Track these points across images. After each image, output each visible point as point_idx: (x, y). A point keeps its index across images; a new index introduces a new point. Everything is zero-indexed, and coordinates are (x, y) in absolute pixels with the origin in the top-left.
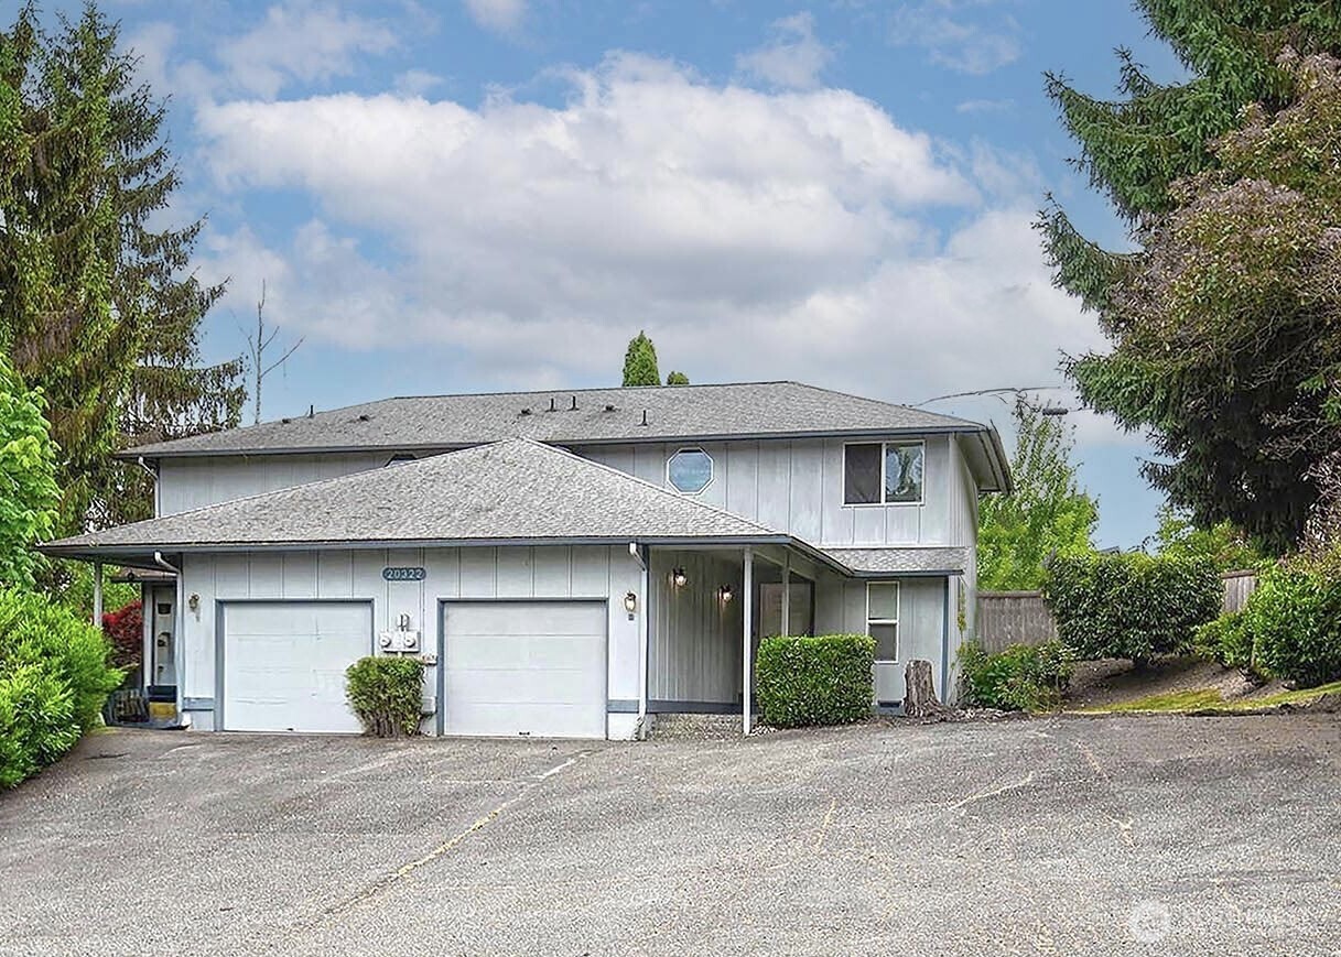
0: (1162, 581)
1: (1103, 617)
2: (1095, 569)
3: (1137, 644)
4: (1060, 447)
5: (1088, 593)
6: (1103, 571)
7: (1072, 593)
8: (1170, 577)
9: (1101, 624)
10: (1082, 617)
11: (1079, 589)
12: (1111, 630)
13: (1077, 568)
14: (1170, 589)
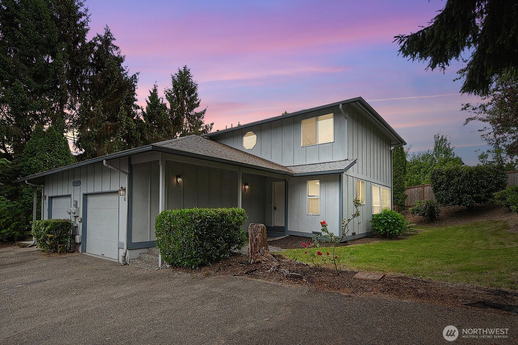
0: (477, 175)
1: (451, 190)
2: (447, 172)
3: (467, 200)
4: (447, 144)
5: (444, 181)
6: (450, 173)
7: (438, 182)
8: (481, 173)
9: (450, 193)
10: (442, 190)
11: (440, 180)
12: (455, 195)
13: (439, 172)
14: (482, 178)
